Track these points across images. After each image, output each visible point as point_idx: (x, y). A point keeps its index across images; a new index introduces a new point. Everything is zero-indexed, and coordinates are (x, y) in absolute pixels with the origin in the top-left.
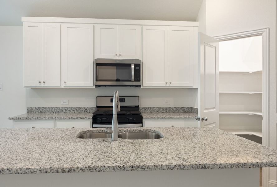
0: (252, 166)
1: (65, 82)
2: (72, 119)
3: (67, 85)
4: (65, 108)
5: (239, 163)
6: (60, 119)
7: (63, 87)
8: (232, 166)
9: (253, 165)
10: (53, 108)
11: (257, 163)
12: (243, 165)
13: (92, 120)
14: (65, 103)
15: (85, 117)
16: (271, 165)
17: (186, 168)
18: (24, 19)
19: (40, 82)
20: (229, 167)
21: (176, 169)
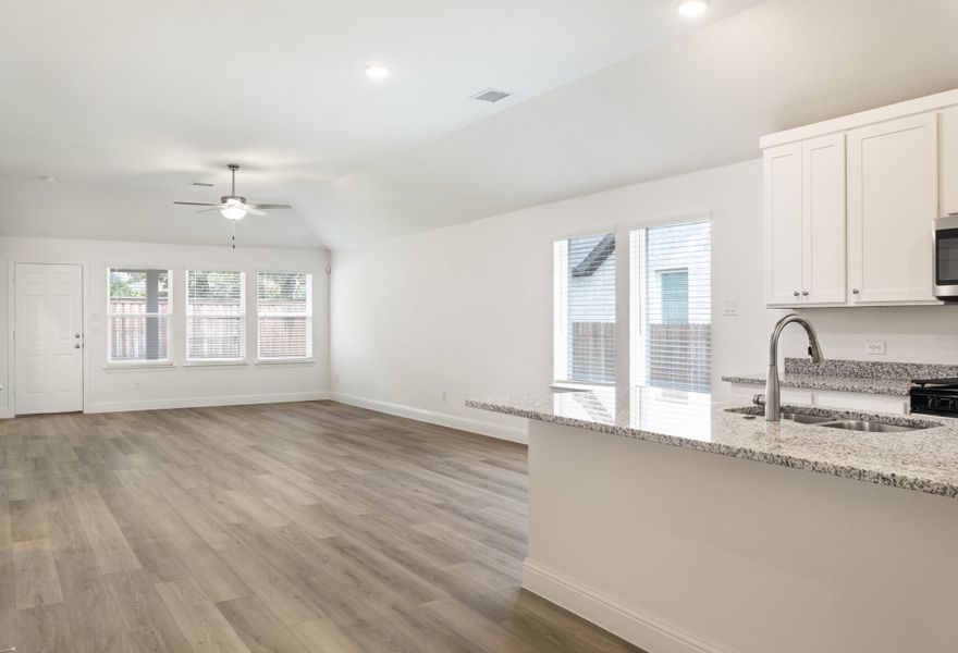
0: (880, 481)
1: (856, 292)
2: (853, 391)
3: (862, 300)
4: (874, 364)
5: (853, 469)
6: (824, 388)
7: (853, 305)
8: (837, 472)
9: (884, 479)
10: (844, 362)
11: (893, 475)
12: (862, 474)
13: (909, 398)
14: (876, 351)
15: (889, 390)
16: (925, 488)
17: (756, 457)
18: (766, 140)
19: (797, 294)
20: (833, 471)
21: (739, 455)
